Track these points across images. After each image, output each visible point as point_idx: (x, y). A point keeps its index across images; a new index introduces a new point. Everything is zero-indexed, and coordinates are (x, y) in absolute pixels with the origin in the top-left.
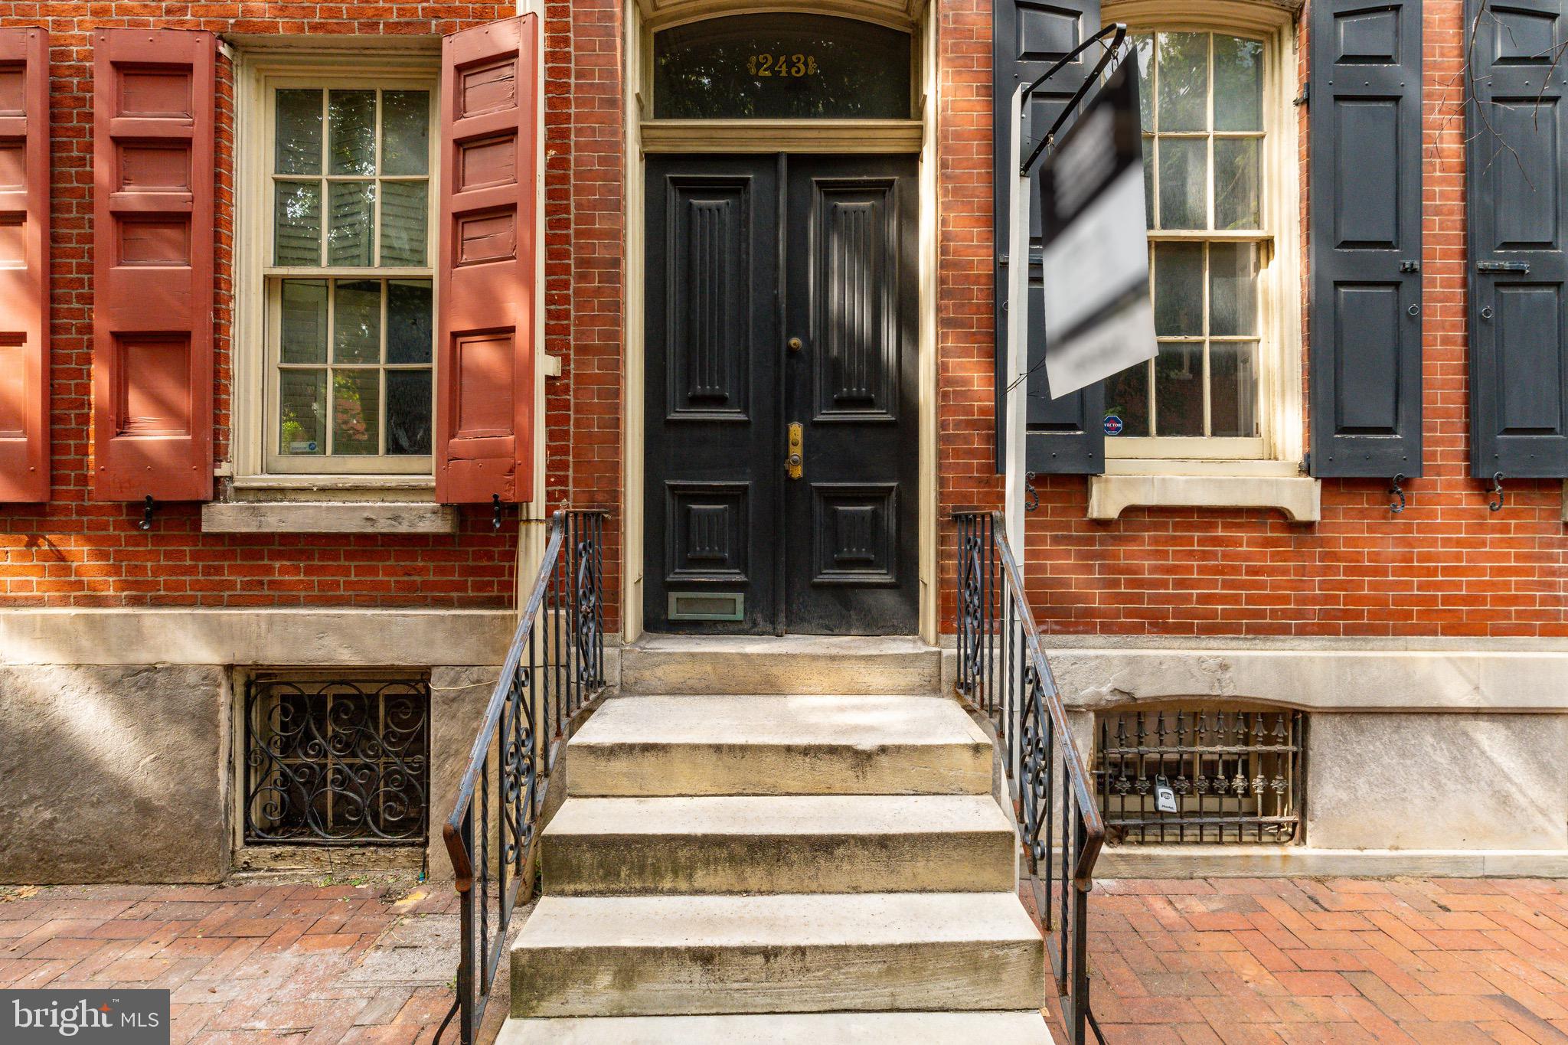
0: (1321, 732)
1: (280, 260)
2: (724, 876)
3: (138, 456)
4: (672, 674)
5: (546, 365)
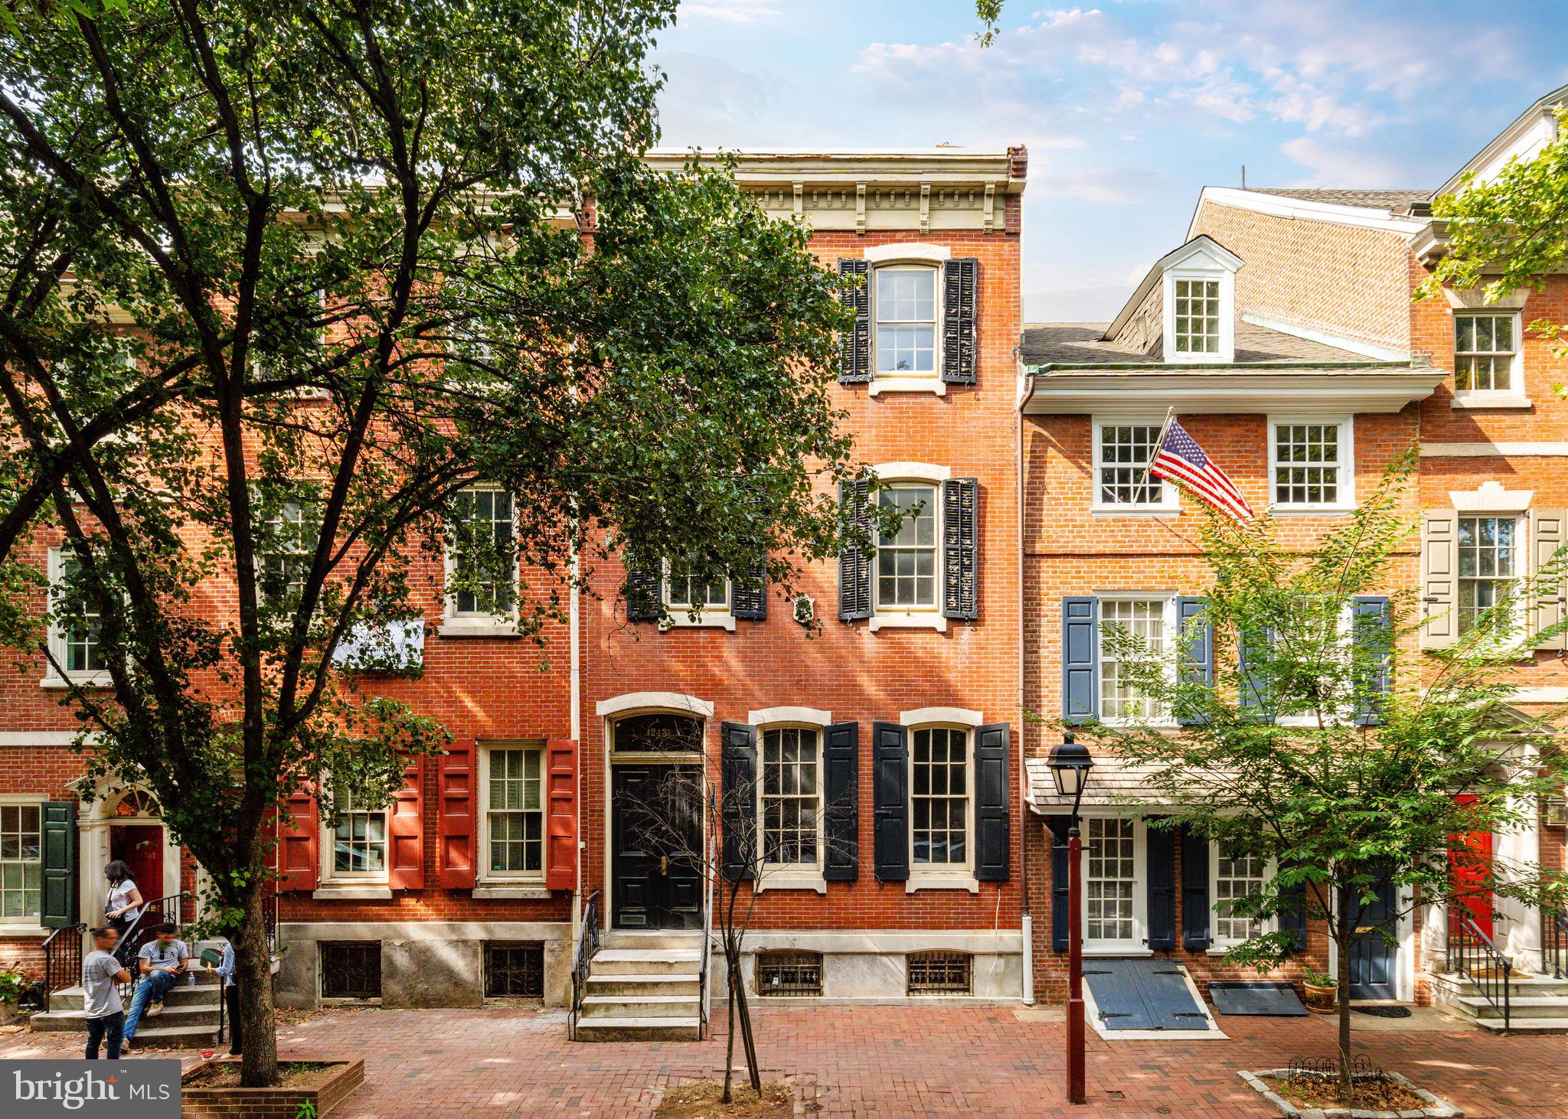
0: (826, 960)
1: (492, 807)
2: (631, 992)
3: (458, 874)
4: (620, 943)
5: (581, 845)
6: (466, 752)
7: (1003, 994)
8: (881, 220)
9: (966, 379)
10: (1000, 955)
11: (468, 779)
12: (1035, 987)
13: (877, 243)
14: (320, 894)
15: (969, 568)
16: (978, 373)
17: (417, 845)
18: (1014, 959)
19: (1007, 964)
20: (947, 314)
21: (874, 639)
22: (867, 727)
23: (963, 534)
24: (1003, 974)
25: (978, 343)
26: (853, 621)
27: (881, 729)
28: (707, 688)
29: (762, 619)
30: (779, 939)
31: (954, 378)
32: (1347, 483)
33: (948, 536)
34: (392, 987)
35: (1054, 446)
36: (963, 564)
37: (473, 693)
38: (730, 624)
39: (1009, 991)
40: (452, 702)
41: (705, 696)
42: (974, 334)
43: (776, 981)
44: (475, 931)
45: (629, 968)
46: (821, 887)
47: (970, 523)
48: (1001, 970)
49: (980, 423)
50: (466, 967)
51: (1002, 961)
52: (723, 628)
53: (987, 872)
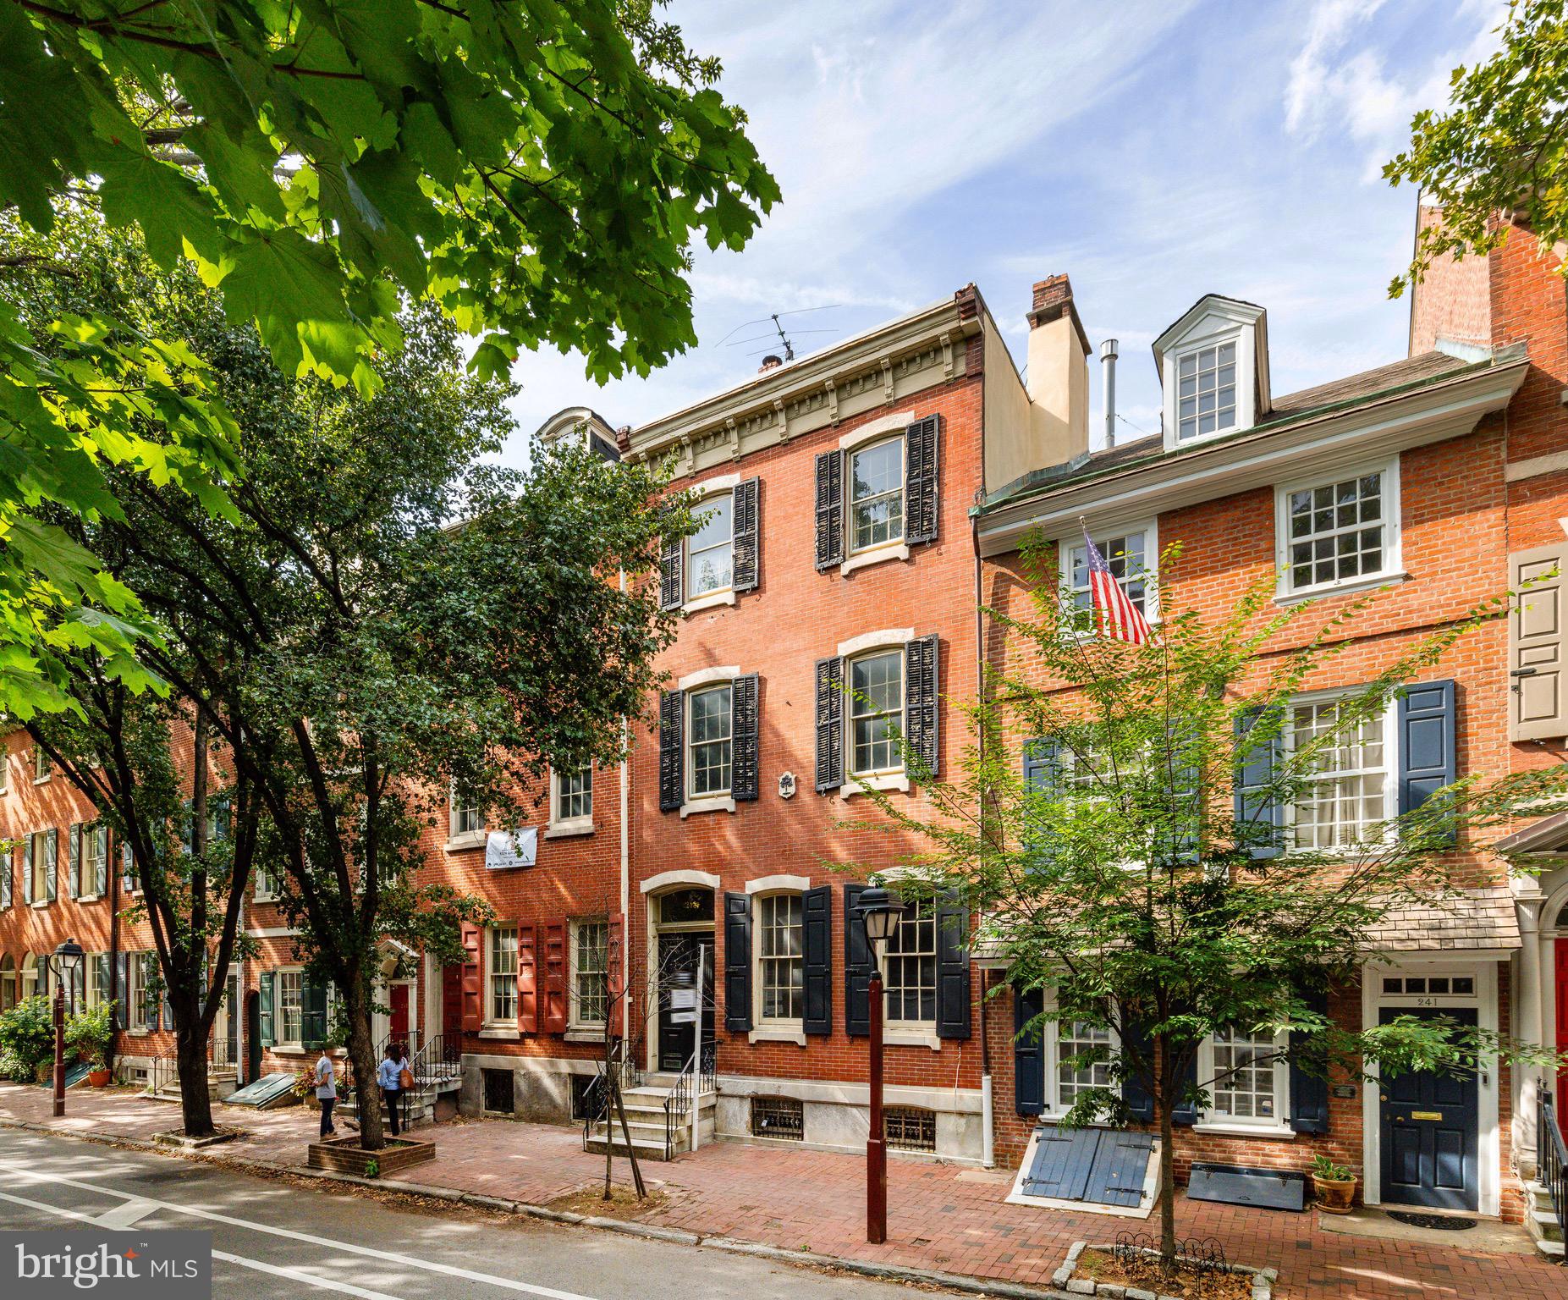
0: (806, 1107)
1: (579, 970)
2: (637, 1119)
3: (557, 1022)
5: (629, 1000)
6: (559, 928)
7: (964, 1154)
8: (852, 407)
9: (927, 537)
10: (961, 1114)
11: (562, 948)
12: (995, 1150)
13: (850, 430)
14: (483, 1034)
15: (930, 725)
16: (940, 528)
17: (531, 999)
18: (975, 1120)
19: (968, 1126)
20: (909, 478)
21: (846, 806)
22: (839, 889)
23: (924, 692)
24: (965, 1134)
25: (940, 498)
26: (827, 791)
27: (850, 890)
28: (714, 864)
29: (754, 799)
30: (768, 1086)
31: (916, 539)
32: (1392, 543)
33: (910, 696)
34: (519, 1106)
35: (1017, 583)
36: (923, 721)
37: (565, 881)
38: (731, 807)
39: (971, 1152)
40: (554, 889)
41: (712, 871)
42: (936, 489)
43: (764, 1124)
44: (564, 1066)
45: (643, 1100)
46: (802, 1041)
47: (931, 680)
48: (962, 1129)
49: (942, 577)
50: (559, 1093)
51: (963, 1121)
52: (725, 811)
53: (946, 1029)
